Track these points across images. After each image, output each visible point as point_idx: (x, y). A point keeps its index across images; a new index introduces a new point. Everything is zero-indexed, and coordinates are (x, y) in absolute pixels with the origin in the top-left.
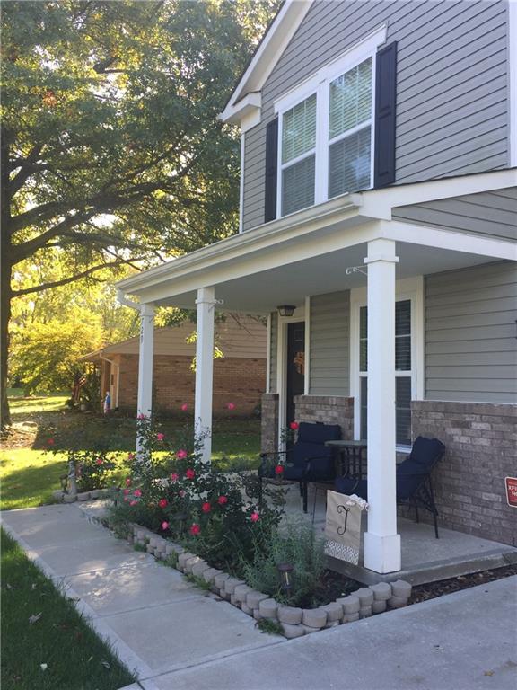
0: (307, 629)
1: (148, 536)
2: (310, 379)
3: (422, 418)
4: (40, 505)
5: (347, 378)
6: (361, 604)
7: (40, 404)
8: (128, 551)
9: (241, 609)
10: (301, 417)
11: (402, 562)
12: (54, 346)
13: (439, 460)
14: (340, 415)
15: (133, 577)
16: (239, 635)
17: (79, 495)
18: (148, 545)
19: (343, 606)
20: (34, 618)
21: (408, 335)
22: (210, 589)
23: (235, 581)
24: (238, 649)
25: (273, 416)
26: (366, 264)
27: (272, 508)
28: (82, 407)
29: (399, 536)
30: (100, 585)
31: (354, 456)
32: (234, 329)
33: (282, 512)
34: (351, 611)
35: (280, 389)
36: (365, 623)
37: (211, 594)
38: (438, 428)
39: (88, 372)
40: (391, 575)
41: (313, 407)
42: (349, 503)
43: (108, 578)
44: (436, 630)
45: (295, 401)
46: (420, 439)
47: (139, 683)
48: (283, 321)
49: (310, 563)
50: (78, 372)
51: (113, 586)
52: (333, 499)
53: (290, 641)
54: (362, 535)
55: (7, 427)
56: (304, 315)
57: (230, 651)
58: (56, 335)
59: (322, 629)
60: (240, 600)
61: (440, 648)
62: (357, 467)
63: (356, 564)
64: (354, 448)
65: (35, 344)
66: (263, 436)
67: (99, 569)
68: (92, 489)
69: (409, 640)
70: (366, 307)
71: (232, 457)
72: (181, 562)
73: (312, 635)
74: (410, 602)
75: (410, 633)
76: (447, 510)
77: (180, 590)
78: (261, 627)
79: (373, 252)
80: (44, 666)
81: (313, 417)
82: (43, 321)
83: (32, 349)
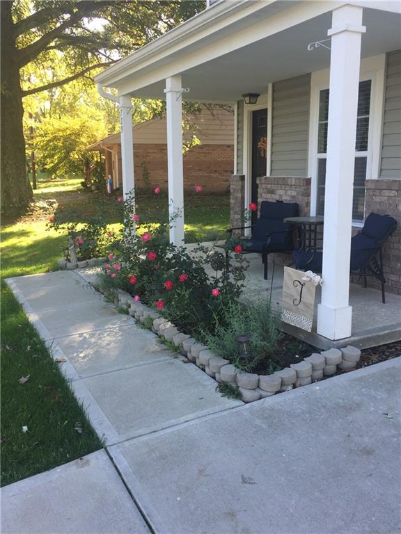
0: (263, 393)
1: (129, 302)
2: (272, 162)
3: (376, 196)
4: (47, 271)
5: (305, 160)
6: (314, 368)
7: (63, 185)
8: (114, 314)
9: (204, 371)
10: (263, 197)
11: (352, 328)
12: (66, 138)
13: (391, 234)
14: (298, 194)
15: (114, 339)
16: (202, 399)
17: (79, 263)
18: (129, 309)
19: (296, 371)
20: (23, 380)
21: (367, 116)
22: (178, 351)
23: (199, 346)
24: (200, 413)
25: (240, 195)
26: (330, 37)
27: (234, 282)
28: (93, 188)
29: (351, 308)
30: (85, 346)
31: (310, 230)
32: (209, 120)
33: (242, 285)
34: (304, 375)
35: (246, 171)
36: (317, 387)
37: (180, 356)
38: (390, 205)
39: (95, 159)
40: (341, 341)
41: (274, 187)
42: (304, 279)
43: (93, 340)
44: (384, 396)
45: (258, 182)
46: (372, 215)
47: (106, 449)
48: (248, 109)
49: (267, 332)
50: (88, 159)
51: (95, 349)
52: (289, 275)
53: (248, 405)
54: (316, 307)
55: (32, 204)
56: (267, 103)
57: (191, 416)
58: (67, 128)
59: (277, 393)
60: (204, 363)
61: (389, 416)
62: (312, 241)
63: (310, 331)
64: (310, 224)
65: (51, 136)
66: (232, 212)
67: (86, 331)
68: (90, 258)
69: (359, 405)
70: (328, 90)
71: (208, 228)
72: (155, 327)
73: (267, 399)
74: (358, 366)
75: (359, 398)
76: (393, 277)
77: (154, 352)
78: (221, 391)
79: (338, 23)
80: (25, 428)
81: (273, 196)
82: (58, 117)
83: (49, 141)
